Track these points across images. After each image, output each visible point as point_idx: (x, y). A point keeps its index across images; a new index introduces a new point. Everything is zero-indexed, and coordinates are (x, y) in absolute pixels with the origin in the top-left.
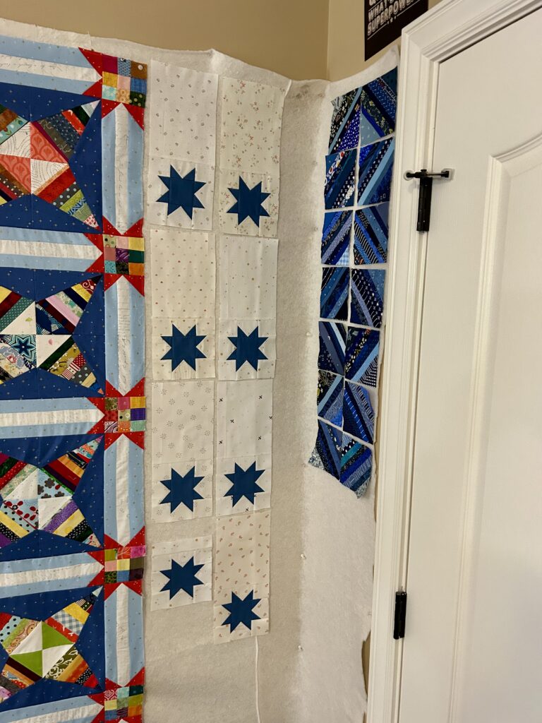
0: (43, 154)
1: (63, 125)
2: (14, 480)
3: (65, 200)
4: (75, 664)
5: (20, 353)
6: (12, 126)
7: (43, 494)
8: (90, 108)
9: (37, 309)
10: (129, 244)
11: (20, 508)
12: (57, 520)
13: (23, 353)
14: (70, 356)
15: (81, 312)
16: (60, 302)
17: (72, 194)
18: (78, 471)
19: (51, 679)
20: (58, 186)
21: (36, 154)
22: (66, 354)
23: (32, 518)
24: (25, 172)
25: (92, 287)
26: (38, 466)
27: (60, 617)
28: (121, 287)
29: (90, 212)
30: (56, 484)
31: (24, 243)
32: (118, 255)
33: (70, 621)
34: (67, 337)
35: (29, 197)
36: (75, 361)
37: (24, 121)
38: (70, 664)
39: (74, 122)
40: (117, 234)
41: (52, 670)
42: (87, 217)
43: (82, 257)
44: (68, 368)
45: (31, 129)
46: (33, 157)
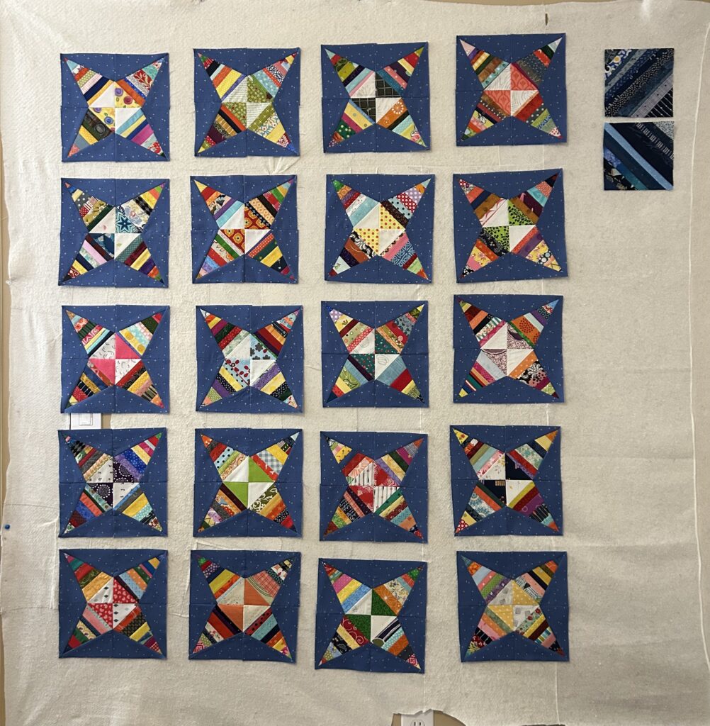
0: (520, 85)
1: (534, 61)
3: (535, 118)
6: (498, 69)
8: (554, 45)
17: (540, 112)
20: (530, 108)
21: (515, 86)
24: (507, 101)
29: (554, 125)
35: (510, 118)
37: (507, 63)
39: (542, 58)
42: (551, 129)
45: (511, 68)
46: (512, 89)
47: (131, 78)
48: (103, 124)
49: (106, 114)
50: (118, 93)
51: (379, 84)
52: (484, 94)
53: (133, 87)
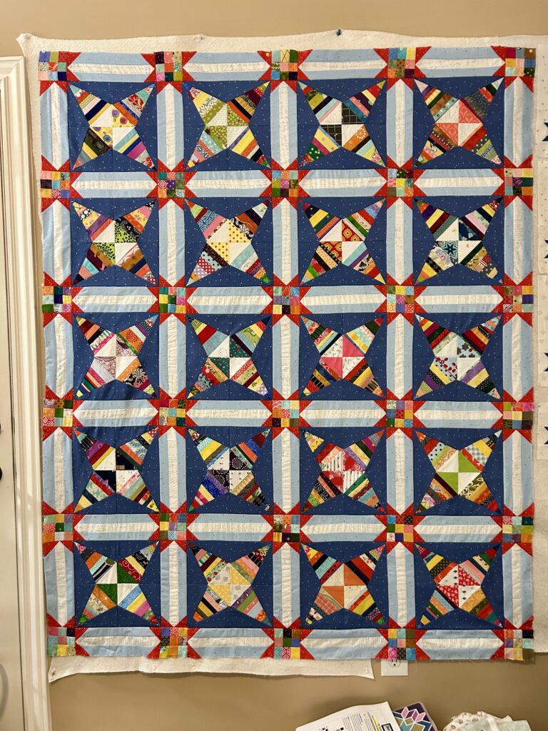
0: (467, 119)
1: (479, 98)
2: (442, 343)
3: (479, 148)
4: (482, 488)
5: (448, 253)
6: (448, 104)
7: (460, 355)
8: (496, 84)
9: (459, 223)
10: (523, 173)
11: (446, 363)
12: (470, 374)
13: (450, 253)
14: (480, 256)
15: (488, 224)
16: (474, 218)
17: (484, 142)
18: (484, 340)
19: (464, 497)
20: (476, 139)
21: (462, 120)
22: (477, 254)
23: (454, 371)
24: (455, 132)
25: (496, 206)
26: (458, 334)
27: (470, 449)
28: (517, 203)
29: (495, 154)
30: (470, 348)
31: (452, 179)
32: (514, 182)
33: (478, 454)
34: (479, 242)
35: (457, 148)
36: (484, 259)
37: (456, 99)
38: (477, 488)
39: (486, 94)
40: (514, 167)
41: (465, 490)
42: (493, 157)
43: (490, 185)
44: (478, 264)
45: (460, 104)
46: (460, 122)
47: (125, 101)
48: (101, 140)
49: (104, 133)
50: (114, 114)
51: (345, 112)
52: (435, 126)
53: (128, 109)
